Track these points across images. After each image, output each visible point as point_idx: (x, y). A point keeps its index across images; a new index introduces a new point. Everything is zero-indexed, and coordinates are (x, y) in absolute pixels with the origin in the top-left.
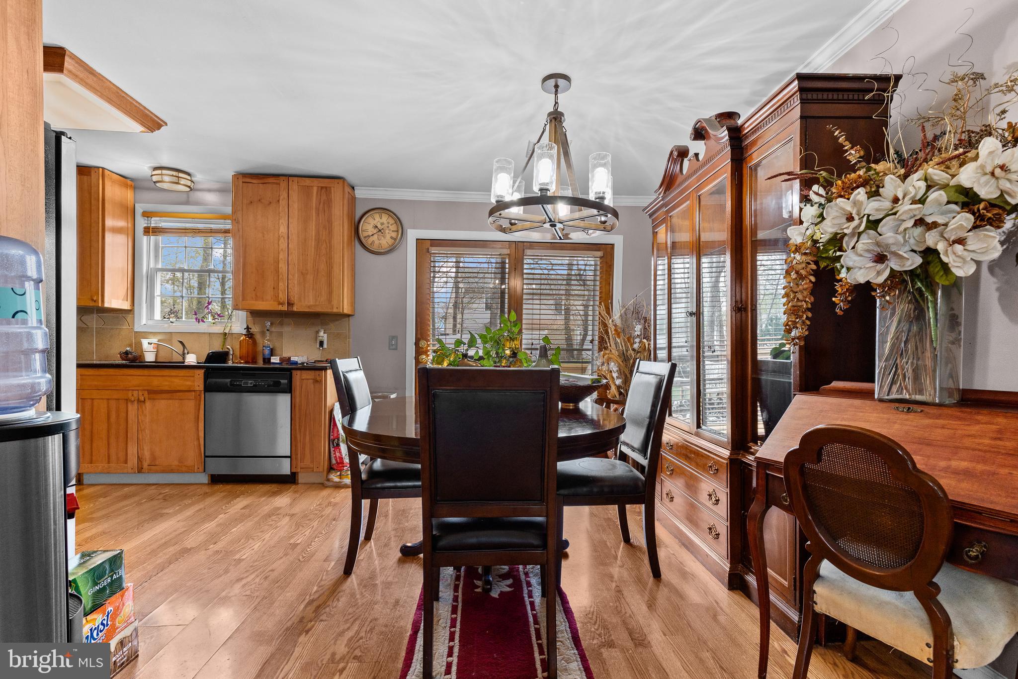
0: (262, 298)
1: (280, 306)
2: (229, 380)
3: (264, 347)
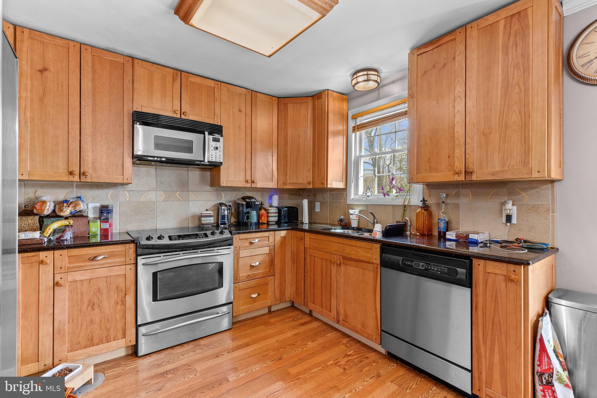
0: (437, 169)
1: (456, 176)
2: (402, 258)
3: (439, 219)
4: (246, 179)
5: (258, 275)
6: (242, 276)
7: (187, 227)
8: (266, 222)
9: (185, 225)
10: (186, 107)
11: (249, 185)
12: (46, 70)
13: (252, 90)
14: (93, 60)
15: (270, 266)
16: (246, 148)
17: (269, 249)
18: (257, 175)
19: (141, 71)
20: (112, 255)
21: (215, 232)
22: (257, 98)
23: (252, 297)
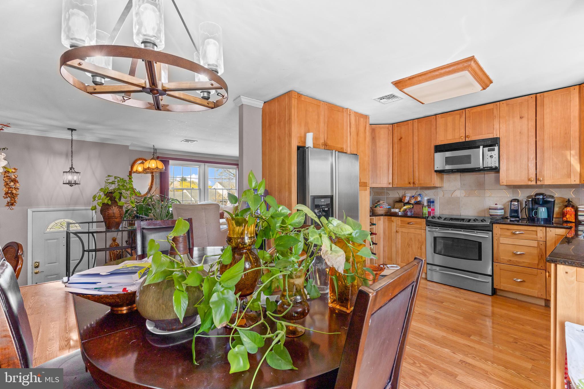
4: (529, 178)
5: (522, 263)
6: (503, 259)
8: (574, 221)
9: (484, 214)
10: (469, 132)
11: (534, 183)
12: (401, 138)
13: (536, 94)
14: (418, 125)
15: (539, 260)
16: (529, 150)
17: (538, 244)
18: (545, 172)
19: (440, 121)
20: (416, 223)
21: (477, 220)
22: (545, 98)
23: (515, 280)
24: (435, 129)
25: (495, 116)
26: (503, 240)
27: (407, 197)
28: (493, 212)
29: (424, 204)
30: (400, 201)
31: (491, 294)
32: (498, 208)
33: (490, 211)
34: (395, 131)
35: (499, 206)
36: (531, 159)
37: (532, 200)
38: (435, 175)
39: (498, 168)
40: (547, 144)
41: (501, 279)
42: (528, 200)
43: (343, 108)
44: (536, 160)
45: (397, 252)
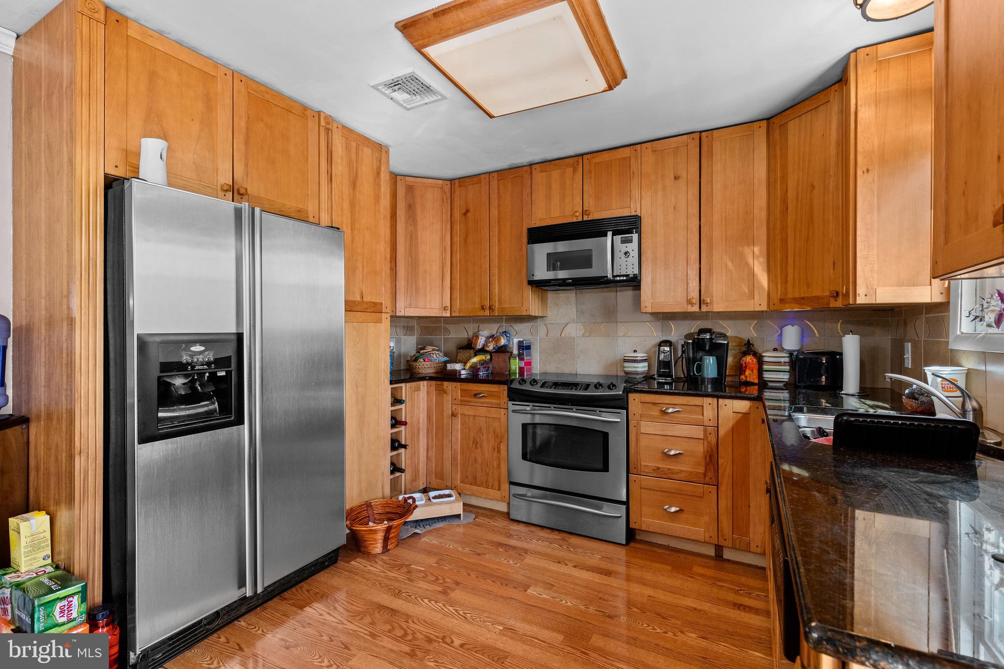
4: (689, 298)
5: (677, 473)
6: (645, 466)
7: (615, 376)
8: (756, 381)
9: (613, 373)
10: (590, 203)
11: (695, 309)
12: (467, 211)
13: (701, 132)
14: (498, 185)
15: (707, 465)
16: (690, 243)
17: (705, 431)
18: (715, 288)
19: (539, 177)
20: (491, 395)
21: (601, 385)
22: (714, 143)
23: (666, 510)
24: (529, 195)
25: (633, 173)
26: (647, 427)
27: (480, 337)
28: (630, 367)
29: (512, 352)
30: (468, 346)
31: (624, 542)
32: (639, 358)
33: (626, 364)
34: (456, 195)
35: (640, 355)
36: (692, 261)
37: (693, 343)
38: (529, 292)
39: (639, 278)
40: (717, 233)
41: (643, 508)
42: (688, 343)
43: (305, 108)
44: (700, 263)
45: (454, 459)
